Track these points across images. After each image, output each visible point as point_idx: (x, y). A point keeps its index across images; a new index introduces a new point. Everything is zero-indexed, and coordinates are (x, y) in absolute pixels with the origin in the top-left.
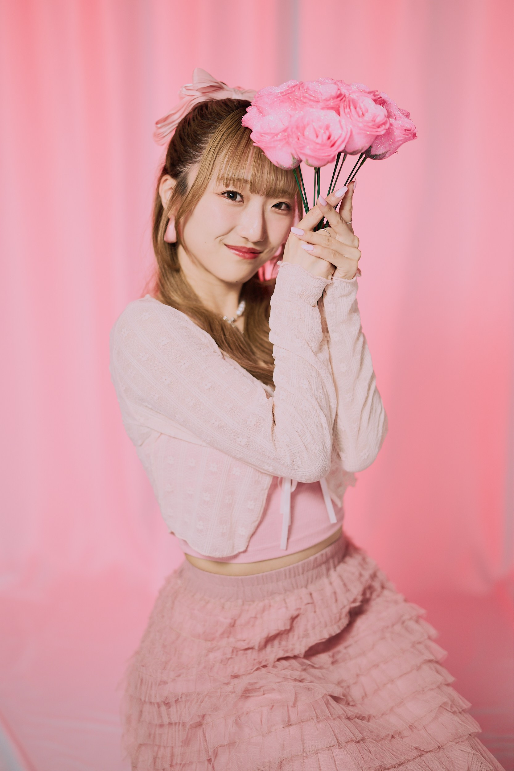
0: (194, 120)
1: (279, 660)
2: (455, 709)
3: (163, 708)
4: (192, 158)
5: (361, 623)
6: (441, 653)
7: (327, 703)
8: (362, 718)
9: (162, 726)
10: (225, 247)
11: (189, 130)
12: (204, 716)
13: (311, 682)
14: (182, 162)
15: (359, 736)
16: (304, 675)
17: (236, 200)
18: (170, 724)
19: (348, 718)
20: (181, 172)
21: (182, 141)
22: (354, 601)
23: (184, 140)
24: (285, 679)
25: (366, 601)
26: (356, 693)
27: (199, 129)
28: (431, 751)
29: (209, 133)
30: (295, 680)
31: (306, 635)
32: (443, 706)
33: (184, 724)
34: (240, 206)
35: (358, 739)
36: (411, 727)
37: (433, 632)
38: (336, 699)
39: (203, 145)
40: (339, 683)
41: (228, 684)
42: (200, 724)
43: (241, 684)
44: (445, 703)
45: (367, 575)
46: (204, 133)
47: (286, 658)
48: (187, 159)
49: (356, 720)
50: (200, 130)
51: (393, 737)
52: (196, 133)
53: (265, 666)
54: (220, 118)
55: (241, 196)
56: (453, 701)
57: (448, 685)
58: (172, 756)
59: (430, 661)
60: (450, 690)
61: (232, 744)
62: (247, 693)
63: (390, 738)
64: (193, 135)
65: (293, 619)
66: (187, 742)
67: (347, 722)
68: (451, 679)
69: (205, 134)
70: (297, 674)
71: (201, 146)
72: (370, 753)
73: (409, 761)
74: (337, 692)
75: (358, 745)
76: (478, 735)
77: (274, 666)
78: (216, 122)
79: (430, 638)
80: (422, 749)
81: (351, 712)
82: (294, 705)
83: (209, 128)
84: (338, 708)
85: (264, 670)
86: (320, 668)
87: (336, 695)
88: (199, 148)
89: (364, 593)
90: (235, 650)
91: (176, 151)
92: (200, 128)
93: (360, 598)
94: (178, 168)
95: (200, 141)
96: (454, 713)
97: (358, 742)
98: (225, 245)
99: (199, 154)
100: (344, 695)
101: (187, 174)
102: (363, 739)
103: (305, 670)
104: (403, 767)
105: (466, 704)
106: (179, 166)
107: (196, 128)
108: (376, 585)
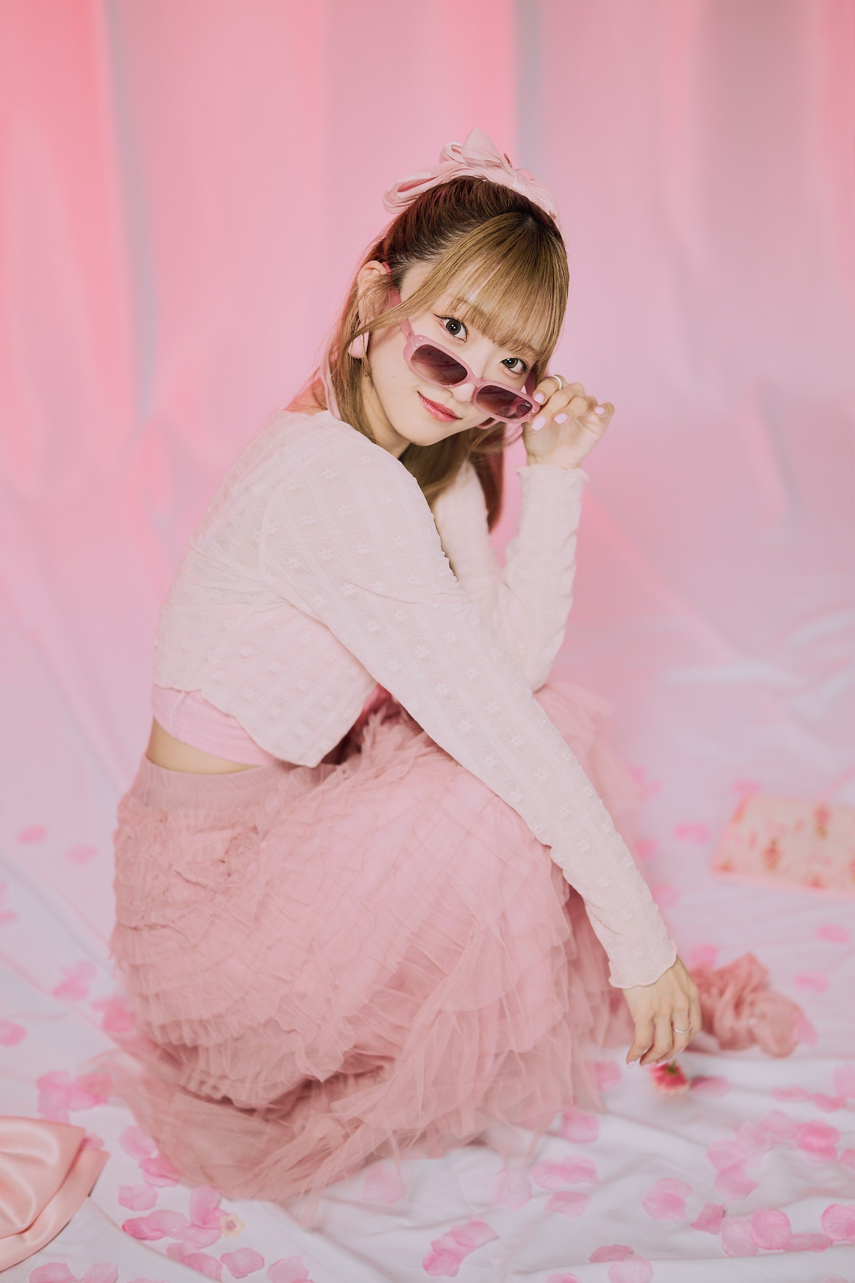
0: (445, 200)
4: (421, 252)
10: (417, 394)
11: (433, 212)
14: (407, 250)
17: (455, 335)
20: (401, 263)
21: (417, 222)
23: (421, 222)
27: (446, 216)
29: (458, 229)
34: (458, 345)
39: (443, 242)
46: (451, 226)
48: (415, 250)
50: (449, 219)
52: (440, 219)
54: (480, 214)
55: (466, 331)
64: (435, 221)
69: (452, 228)
71: (440, 241)
78: (474, 217)
83: (459, 222)
88: (437, 243)
91: (404, 230)
92: (448, 215)
94: (398, 257)
95: (442, 235)
98: (418, 392)
99: (432, 250)
101: (406, 269)
106: (400, 253)
107: (444, 213)
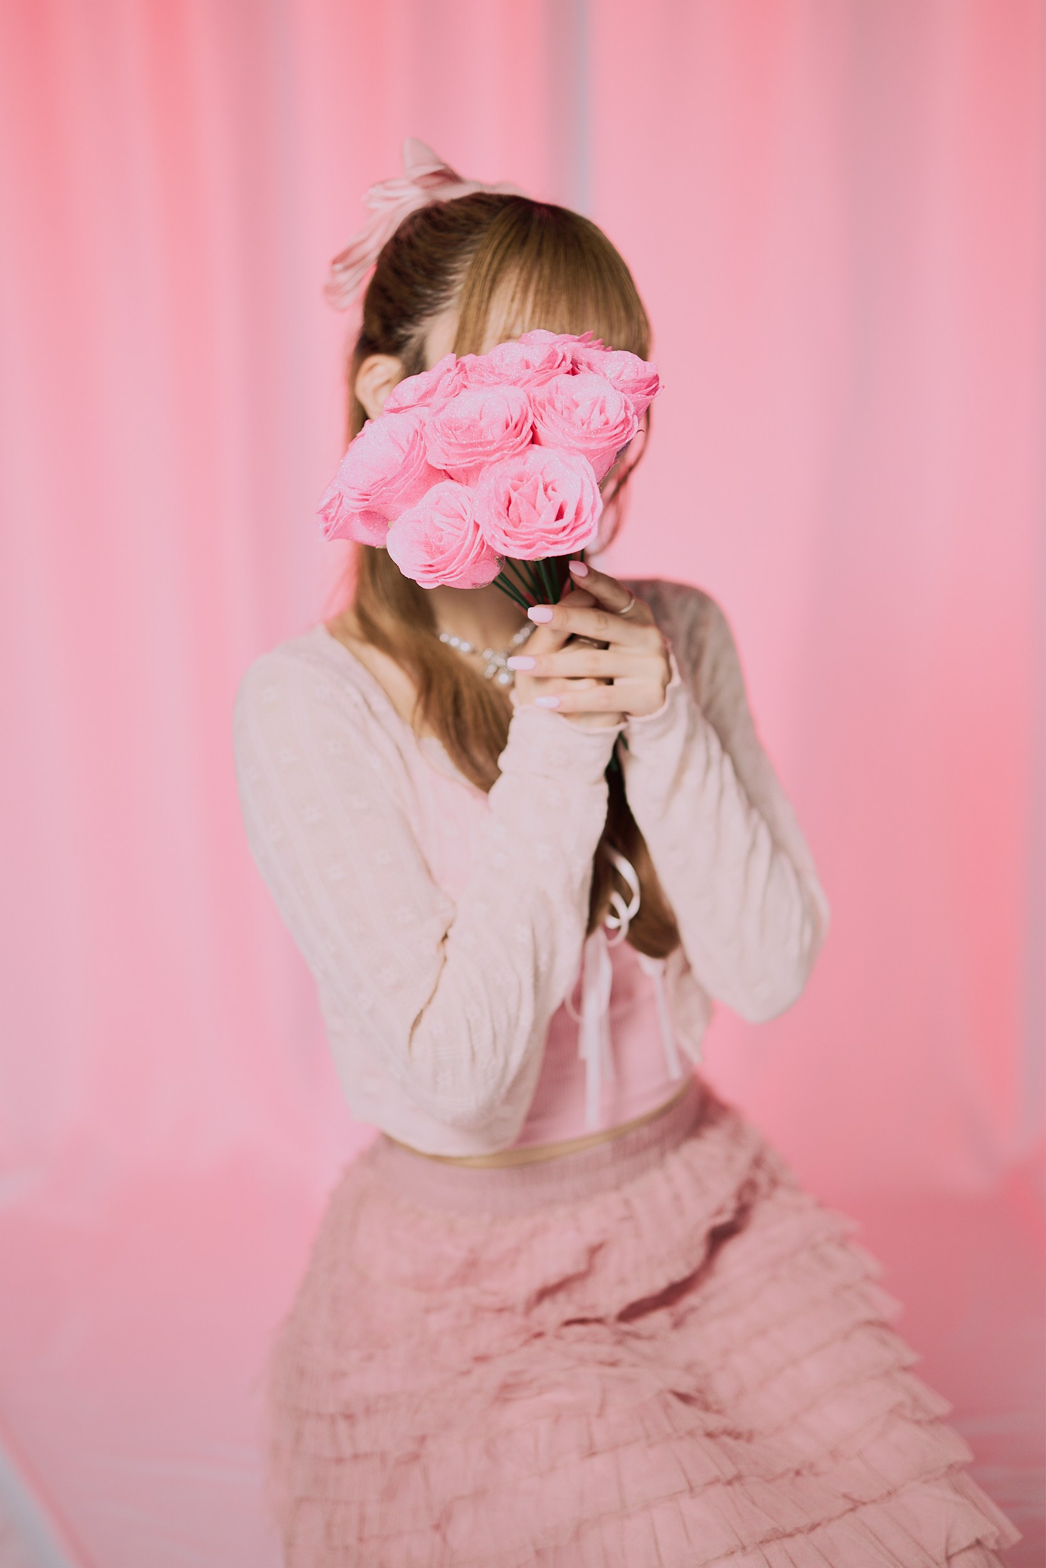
1: (569, 1323)
2: (920, 1415)
3: (342, 1426)
5: (733, 1253)
6: (889, 1307)
7: (666, 1406)
8: (736, 1435)
9: (339, 1461)
11: (413, 255)
12: (422, 1439)
13: (634, 1365)
14: (410, 317)
15: (730, 1471)
16: (620, 1353)
18: (356, 1457)
19: (710, 1435)
22: (719, 1212)
23: (405, 273)
24: (582, 1360)
25: (743, 1211)
26: (723, 1388)
28: (874, 1501)
29: (459, 254)
30: (602, 1363)
31: (622, 1282)
32: (895, 1412)
33: (383, 1457)
35: (729, 1477)
36: (834, 1454)
37: (873, 1266)
38: (684, 1398)
40: (689, 1368)
41: (466, 1373)
42: (415, 1457)
43: (493, 1375)
44: (901, 1405)
45: (743, 1159)
47: (582, 1321)
48: (421, 309)
49: (726, 1440)
51: (798, 1473)
52: (431, 257)
53: (539, 1335)
56: (916, 1400)
57: (906, 1369)
58: (362, 1520)
59: (870, 1323)
60: (909, 1380)
61: (480, 1494)
62: (506, 1392)
63: (792, 1475)
64: (424, 263)
65: (594, 1251)
66: (389, 1494)
67: (707, 1443)
68: (911, 1358)
70: (605, 1350)
71: (444, 279)
72: (754, 1503)
73: (830, 1520)
74: (686, 1385)
75: (729, 1488)
76: (967, 1467)
77: (559, 1337)
79: (867, 1277)
80: (856, 1496)
81: (713, 1422)
82: (601, 1414)
83: (454, 245)
84: (688, 1416)
85: (539, 1344)
86: (651, 1338)
87: (683, 1389)
88: (442, 283)
89: (739, 1196)
90: (478, 1311)
93: (732, 1205)
94: (401, 332)
96: (918, 1422)
97: (729, 1483)
99: (443, 295)
100: (700, 1391)
101: (423, 339)
102: (739, 1477)
103: (619, 1342)
104: (819, 1530)
105: (941, 1407)
108: (762, 1178)
